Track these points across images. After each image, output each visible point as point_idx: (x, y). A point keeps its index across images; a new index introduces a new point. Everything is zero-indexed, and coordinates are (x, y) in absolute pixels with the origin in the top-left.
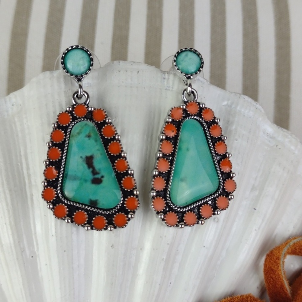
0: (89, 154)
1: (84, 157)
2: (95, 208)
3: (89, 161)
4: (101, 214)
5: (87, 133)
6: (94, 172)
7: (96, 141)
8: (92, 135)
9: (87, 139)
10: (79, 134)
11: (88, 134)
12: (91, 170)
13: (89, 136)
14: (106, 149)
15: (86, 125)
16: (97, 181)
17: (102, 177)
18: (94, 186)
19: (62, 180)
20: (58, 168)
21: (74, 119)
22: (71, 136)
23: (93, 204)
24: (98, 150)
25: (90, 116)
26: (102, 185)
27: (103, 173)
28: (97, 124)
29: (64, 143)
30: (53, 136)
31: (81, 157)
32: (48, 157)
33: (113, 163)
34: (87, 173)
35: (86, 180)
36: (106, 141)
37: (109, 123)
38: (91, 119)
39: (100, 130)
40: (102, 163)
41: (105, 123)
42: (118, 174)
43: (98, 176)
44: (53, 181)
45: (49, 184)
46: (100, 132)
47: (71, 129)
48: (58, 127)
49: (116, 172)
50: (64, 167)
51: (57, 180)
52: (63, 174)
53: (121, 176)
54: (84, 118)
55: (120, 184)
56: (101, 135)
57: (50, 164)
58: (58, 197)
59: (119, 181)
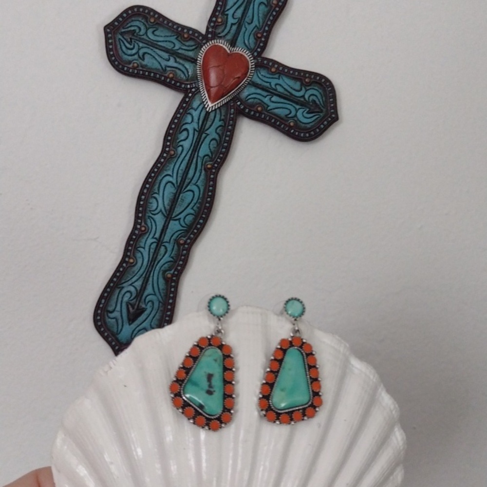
0: (211, 372)
1: (207, 373)
2: (201, 410)
3: (210, 377)
4: (204, 416)
5: (215, 358)
6: (210, 386)
7: (219, 365)
8: (218, 360)
9: (214, 362)
10: (210, 356)
12: (209, 383)
13: (216, 360)
14: (223, 374)
15: (216, 351)
16: (210, 393)
17: (214, 391)
18: (207, 395)
19: (187, 382)
20: (187, 373)
21: (210, 345)
22: (203, 355)
23: (202, 407)
24: (218, 372)
25: (221, 347)
26: (213, 396)
27: (216, 389)
28: (223, 355)
29: (197, 357)
30: (192, 350)
31: (205, 372)
32: (183, 363)
33: (225, 385)
34: (205, 384)
35: (202, 389)
36: (225, 369)
37: (232, 358)
38: (221, 350)
39: (224, 359)
40: (217, 382)
41: (229, 356)
42: (225, 394)
43: (212, 390)
44: (180, 380)
45: (177, 381)
46: (224, 361)
47: (206, 350)
48: (197, 345)
49: (224, 392)
50: (191, 374)
51: (183, 381)
52: (189, 378)
53: (226, 397)
54: (216, 347)
55: (224, 401)
56: (223, 363)
57: (183, 368)
58: (179, 392)
59: (224, 399)
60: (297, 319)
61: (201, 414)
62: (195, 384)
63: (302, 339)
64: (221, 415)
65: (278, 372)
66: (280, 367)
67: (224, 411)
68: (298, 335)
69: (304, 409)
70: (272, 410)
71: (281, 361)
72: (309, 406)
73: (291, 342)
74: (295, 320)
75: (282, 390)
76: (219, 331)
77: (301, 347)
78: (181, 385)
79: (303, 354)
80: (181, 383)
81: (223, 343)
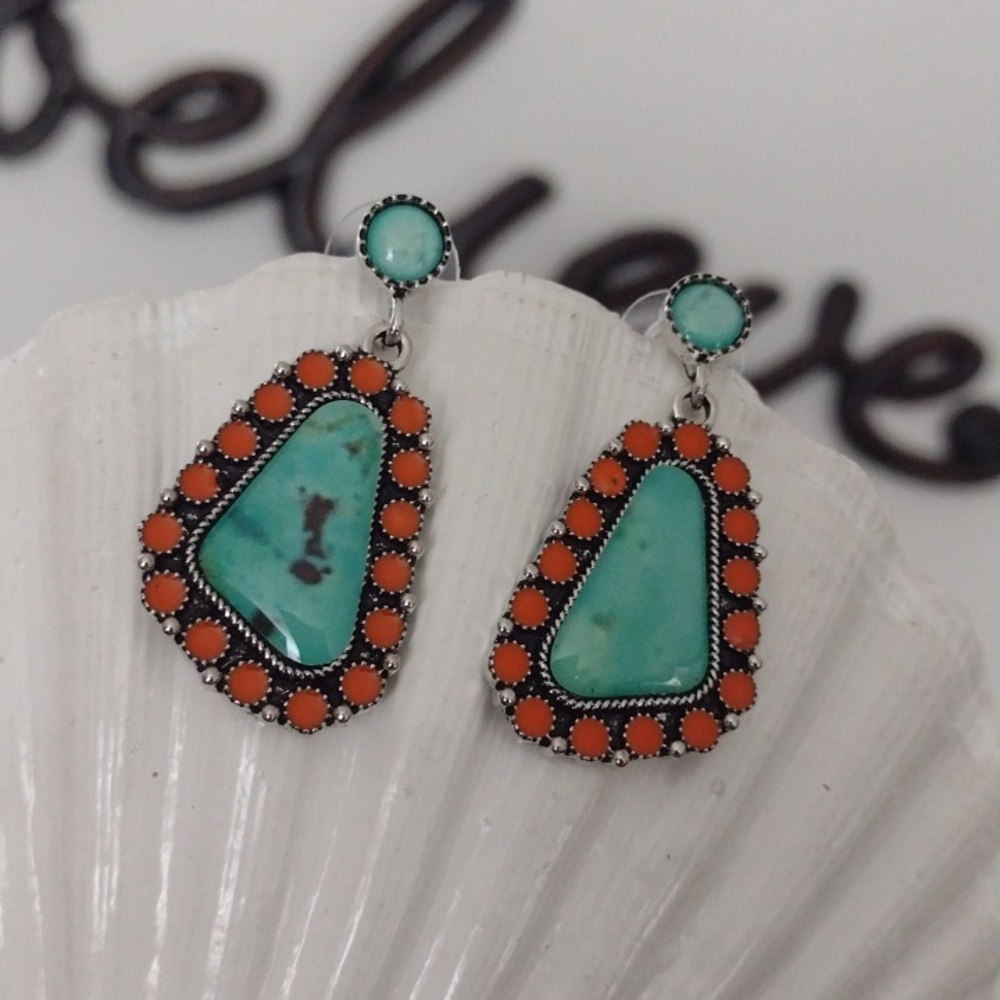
0: (326, 493)
1: (310, 492)
2: (259, 638)
3: (318, 511)
4: (267, 663)
5: (354, 439)
6: (313, 547)
7: (365, 472)
8: (364, 452)
9: (345, 453)
10: (331, 428)
11: (356, 442)
12: (309, 535)
13: (354, 450)
14: (378, 508)
15: (363, 417)
16: (307, 574)
17: (328, 571)
18: (291, 581)
19: (219, 515)
20: (225, 483)
22: (307, 421)
23: (263, 625)
24: (357, 497)
25: (386, 400)
26: (317, 590)
27: (335, 562)
28: (390, 432)
29: (280, 427)
30: (261, 393)
31: (302, 490)
32: (215, 438)
33: (375, 552)
34: (293, 537)
35: (279, 555)
36: (389, 490)
37: (424, 450)
38: (383, 413)
39: (390, 451)
40: (346, 536)
41: (413, 442)
42: (369, 588)
43: (317, 563)
44: (191, 506)
45: (178, 505)
46: (387, 457)
47: (320, 404)
48: (288, 379)
49: (369, 580)
50: (243, 487)
51: (205, 509)
52: (231, 501)
53: (375, 600)
54: (367, 399)
55: (361, 615)
56: (385, 466)
57: (212, 456)
58: (180, 552)
59: (364, 608)
60: (711, 359)
61: (253, 654)
62: (255, 532)
63: (714, 438)
64: (338, 671)
65: (595, 545)
66: (608, 527)
67: (353, 656)
68: (700, 417)
69: (677, 712)
70: (543, 691)
71: (612, 507)
72: (697, 704)
73: (667, 440)
74: (702, 359)
75: (600, 621)
76: (388, 340)
77: (706, 465)
78: (191, 526)
79: (710, 495)
80: (195, 517)
81: (398, 385)
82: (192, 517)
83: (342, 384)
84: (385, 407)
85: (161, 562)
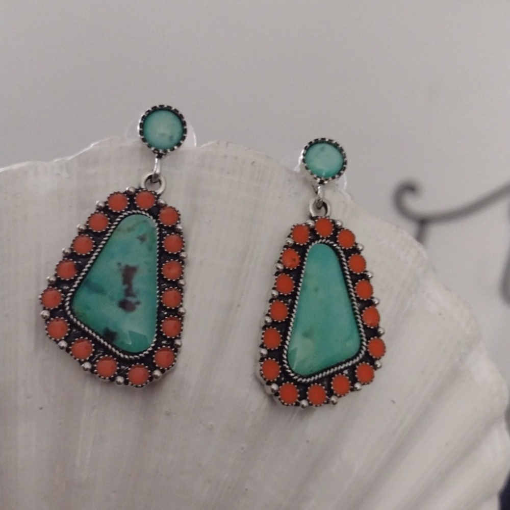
0: (131, 264)
1: (123, 265)
2: (109, 343)
3: (128, 273)
4: (115, 355)
5: (141, 234)
6: (128, 292)
7: (150, 249)
8: (148, 239)
9: (138, 241)
10: (129, 230)
11: (143, 235)
12: (125, 287)
13: (142, 239)
14: (160, 266)
15: (145, 221)
16: (126, 306)
17: (138, 303)
18: (120, 311)
19: (79, 284)
20: (79, 269)
22: (117, 229)
23: (110, 336)
24: (147, 263)
25: (156, 210)
26: (133, 314)
27: (141, 298)
28: (160, 226)
29: (103, 234)
30: (92, 218)
31: (119, 264)
32: (72, 245)
33: (161, 289)
34: (118, 289)
35: (112, 299)
36: (164, 256)
37: (179, 233)
38: (156, 217)
39: (161, 236)
40: (145, 284)
41: (173, 229)
42: (161, 307)
43: (130, 299)
44: (65, 282)
45: (57, 283)
46: (161, 239)
47: (122, 219)
48: (104, 209)
49: (161, 304)
50: (89, 268)
51: (71, 282)
52: (84, 276)
53: (166, 313)
54: (146, 212)
55: (159, 322)
56: (160, 244)
57: (71, 256)
58: (62, 307)
59: (160, 319)
61: (107, 351)
62: (99, 290)
63: (334, 222)
64: (151, 353)
67: (158, 343)
68: (324, 213)
74: (321, 183)
77: (334, 238)
78: (65, 292)
79: (340, 253)
80: (68, 287)
81: (162, 201)
82: (66, 287)
83: (132, 206)
84: (156, 214)
85: (53, 313)
